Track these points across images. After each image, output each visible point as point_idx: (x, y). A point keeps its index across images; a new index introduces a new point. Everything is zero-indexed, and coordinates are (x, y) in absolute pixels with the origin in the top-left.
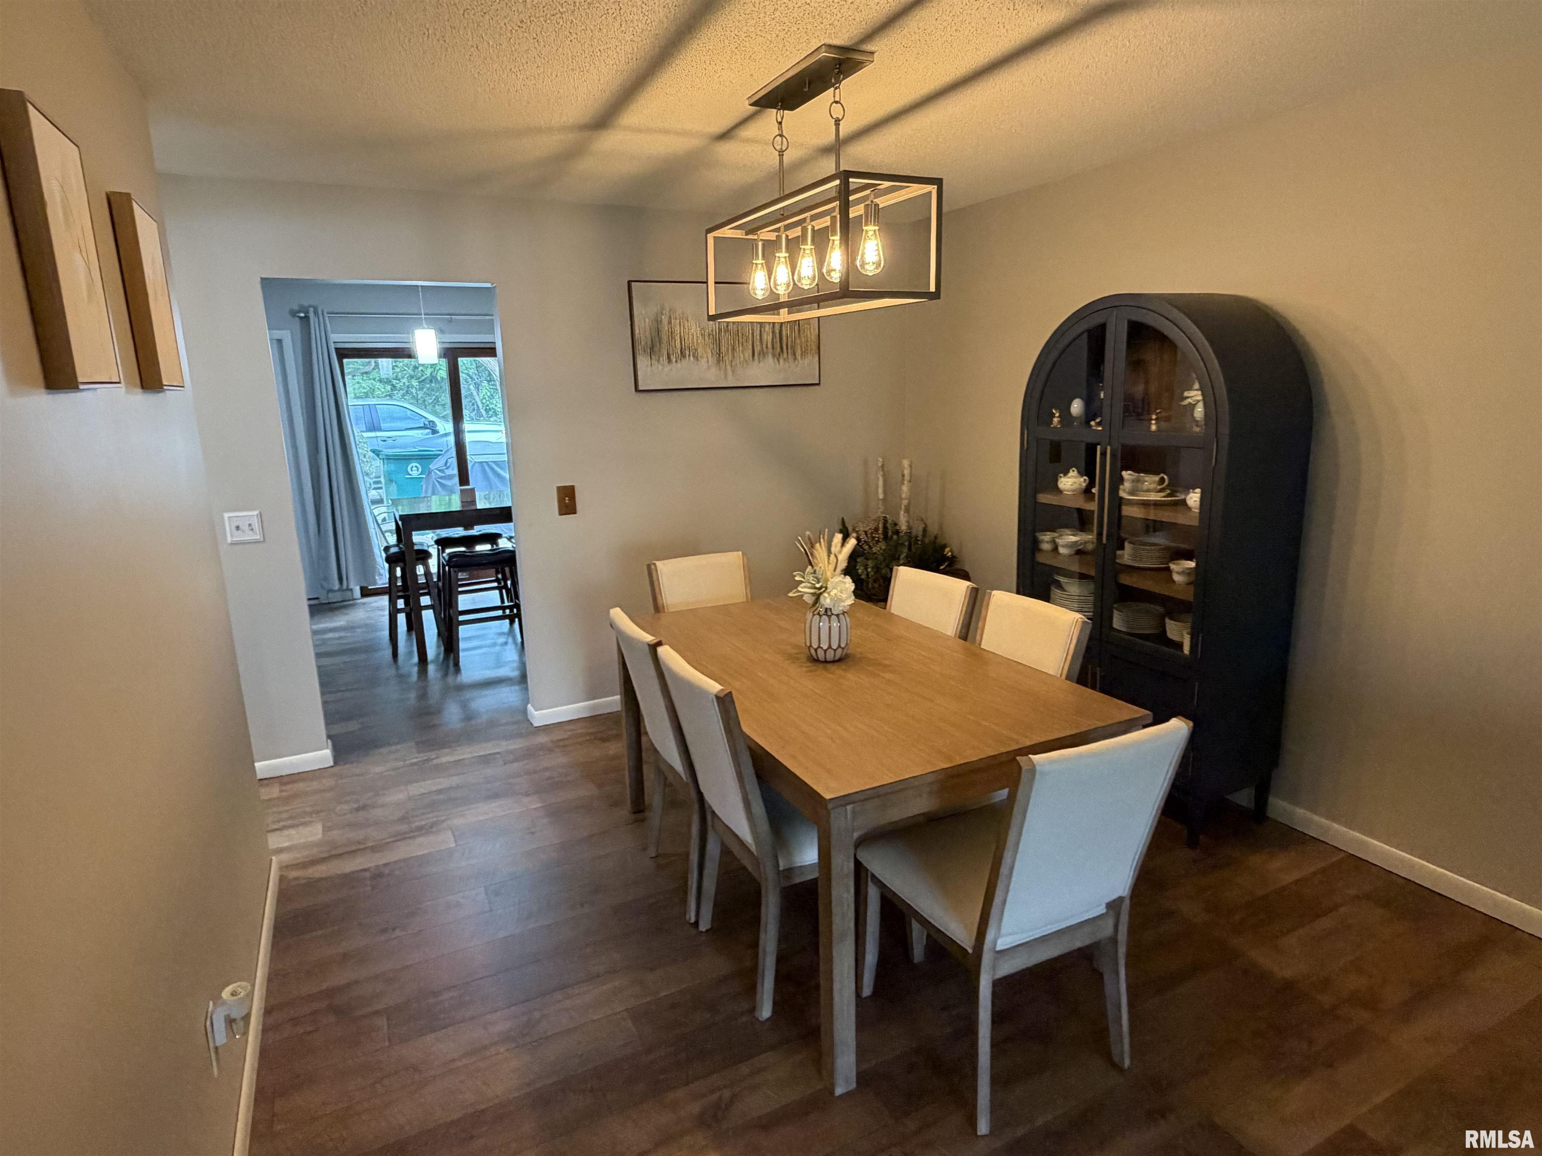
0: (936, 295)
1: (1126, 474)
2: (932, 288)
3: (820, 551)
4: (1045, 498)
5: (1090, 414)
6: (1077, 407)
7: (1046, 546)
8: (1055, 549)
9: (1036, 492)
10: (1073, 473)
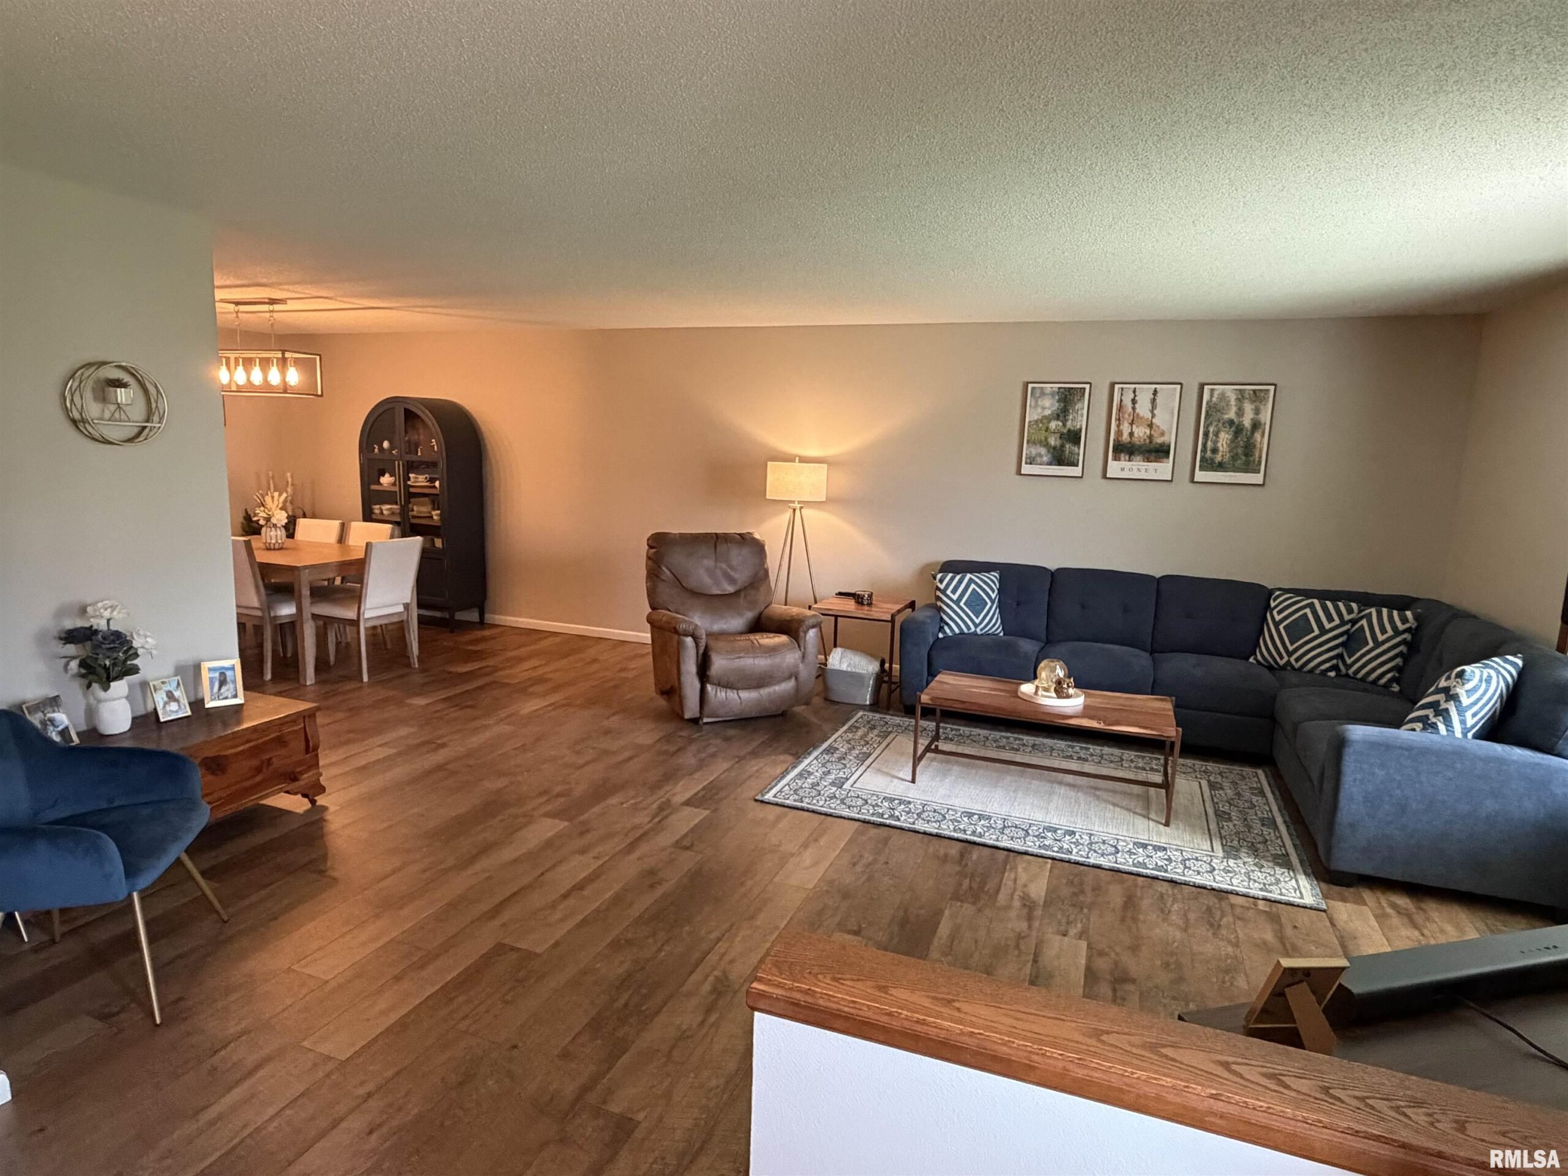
0: (322, 396)
1: (411, 475)
2: (319, 393)
3: (268, 499)
4: (374, 487)
5: (392, 448)
6: (386, 444)
7: (377, 512)
8: (382, 513)
9: (369, 484)
10: (387, 475)
